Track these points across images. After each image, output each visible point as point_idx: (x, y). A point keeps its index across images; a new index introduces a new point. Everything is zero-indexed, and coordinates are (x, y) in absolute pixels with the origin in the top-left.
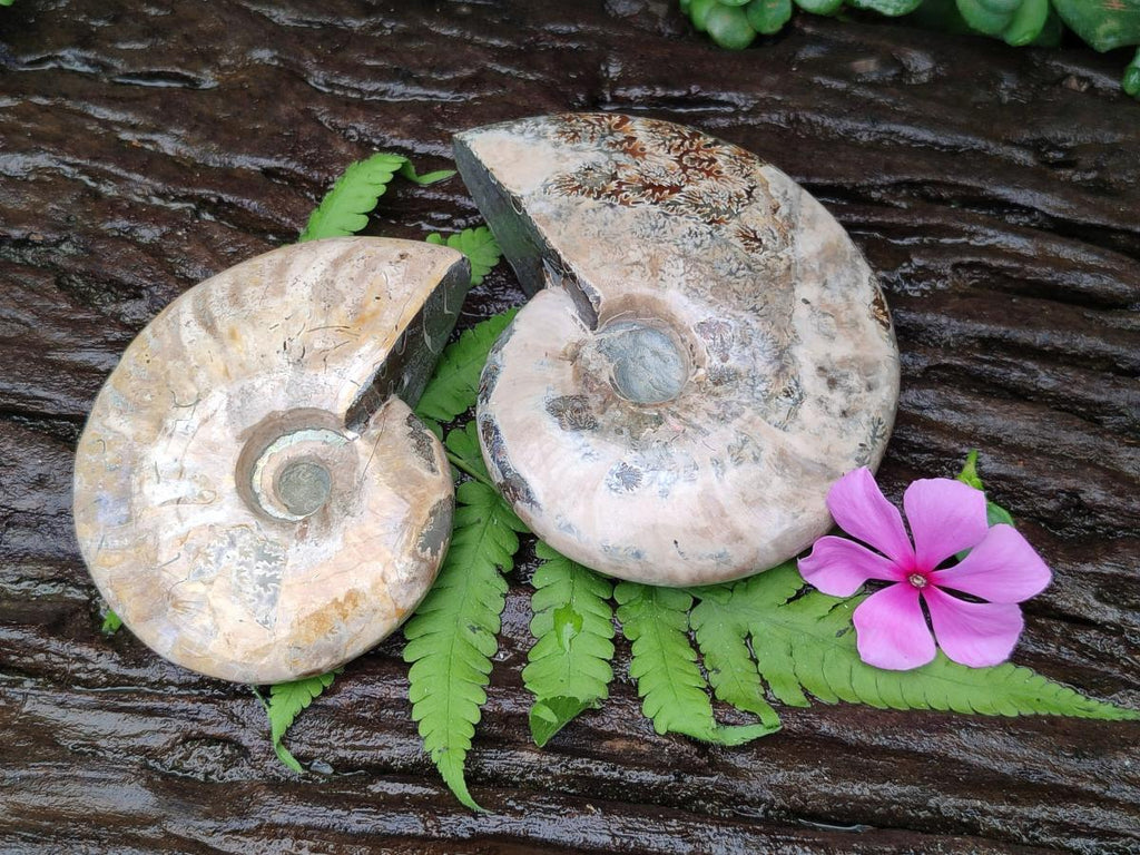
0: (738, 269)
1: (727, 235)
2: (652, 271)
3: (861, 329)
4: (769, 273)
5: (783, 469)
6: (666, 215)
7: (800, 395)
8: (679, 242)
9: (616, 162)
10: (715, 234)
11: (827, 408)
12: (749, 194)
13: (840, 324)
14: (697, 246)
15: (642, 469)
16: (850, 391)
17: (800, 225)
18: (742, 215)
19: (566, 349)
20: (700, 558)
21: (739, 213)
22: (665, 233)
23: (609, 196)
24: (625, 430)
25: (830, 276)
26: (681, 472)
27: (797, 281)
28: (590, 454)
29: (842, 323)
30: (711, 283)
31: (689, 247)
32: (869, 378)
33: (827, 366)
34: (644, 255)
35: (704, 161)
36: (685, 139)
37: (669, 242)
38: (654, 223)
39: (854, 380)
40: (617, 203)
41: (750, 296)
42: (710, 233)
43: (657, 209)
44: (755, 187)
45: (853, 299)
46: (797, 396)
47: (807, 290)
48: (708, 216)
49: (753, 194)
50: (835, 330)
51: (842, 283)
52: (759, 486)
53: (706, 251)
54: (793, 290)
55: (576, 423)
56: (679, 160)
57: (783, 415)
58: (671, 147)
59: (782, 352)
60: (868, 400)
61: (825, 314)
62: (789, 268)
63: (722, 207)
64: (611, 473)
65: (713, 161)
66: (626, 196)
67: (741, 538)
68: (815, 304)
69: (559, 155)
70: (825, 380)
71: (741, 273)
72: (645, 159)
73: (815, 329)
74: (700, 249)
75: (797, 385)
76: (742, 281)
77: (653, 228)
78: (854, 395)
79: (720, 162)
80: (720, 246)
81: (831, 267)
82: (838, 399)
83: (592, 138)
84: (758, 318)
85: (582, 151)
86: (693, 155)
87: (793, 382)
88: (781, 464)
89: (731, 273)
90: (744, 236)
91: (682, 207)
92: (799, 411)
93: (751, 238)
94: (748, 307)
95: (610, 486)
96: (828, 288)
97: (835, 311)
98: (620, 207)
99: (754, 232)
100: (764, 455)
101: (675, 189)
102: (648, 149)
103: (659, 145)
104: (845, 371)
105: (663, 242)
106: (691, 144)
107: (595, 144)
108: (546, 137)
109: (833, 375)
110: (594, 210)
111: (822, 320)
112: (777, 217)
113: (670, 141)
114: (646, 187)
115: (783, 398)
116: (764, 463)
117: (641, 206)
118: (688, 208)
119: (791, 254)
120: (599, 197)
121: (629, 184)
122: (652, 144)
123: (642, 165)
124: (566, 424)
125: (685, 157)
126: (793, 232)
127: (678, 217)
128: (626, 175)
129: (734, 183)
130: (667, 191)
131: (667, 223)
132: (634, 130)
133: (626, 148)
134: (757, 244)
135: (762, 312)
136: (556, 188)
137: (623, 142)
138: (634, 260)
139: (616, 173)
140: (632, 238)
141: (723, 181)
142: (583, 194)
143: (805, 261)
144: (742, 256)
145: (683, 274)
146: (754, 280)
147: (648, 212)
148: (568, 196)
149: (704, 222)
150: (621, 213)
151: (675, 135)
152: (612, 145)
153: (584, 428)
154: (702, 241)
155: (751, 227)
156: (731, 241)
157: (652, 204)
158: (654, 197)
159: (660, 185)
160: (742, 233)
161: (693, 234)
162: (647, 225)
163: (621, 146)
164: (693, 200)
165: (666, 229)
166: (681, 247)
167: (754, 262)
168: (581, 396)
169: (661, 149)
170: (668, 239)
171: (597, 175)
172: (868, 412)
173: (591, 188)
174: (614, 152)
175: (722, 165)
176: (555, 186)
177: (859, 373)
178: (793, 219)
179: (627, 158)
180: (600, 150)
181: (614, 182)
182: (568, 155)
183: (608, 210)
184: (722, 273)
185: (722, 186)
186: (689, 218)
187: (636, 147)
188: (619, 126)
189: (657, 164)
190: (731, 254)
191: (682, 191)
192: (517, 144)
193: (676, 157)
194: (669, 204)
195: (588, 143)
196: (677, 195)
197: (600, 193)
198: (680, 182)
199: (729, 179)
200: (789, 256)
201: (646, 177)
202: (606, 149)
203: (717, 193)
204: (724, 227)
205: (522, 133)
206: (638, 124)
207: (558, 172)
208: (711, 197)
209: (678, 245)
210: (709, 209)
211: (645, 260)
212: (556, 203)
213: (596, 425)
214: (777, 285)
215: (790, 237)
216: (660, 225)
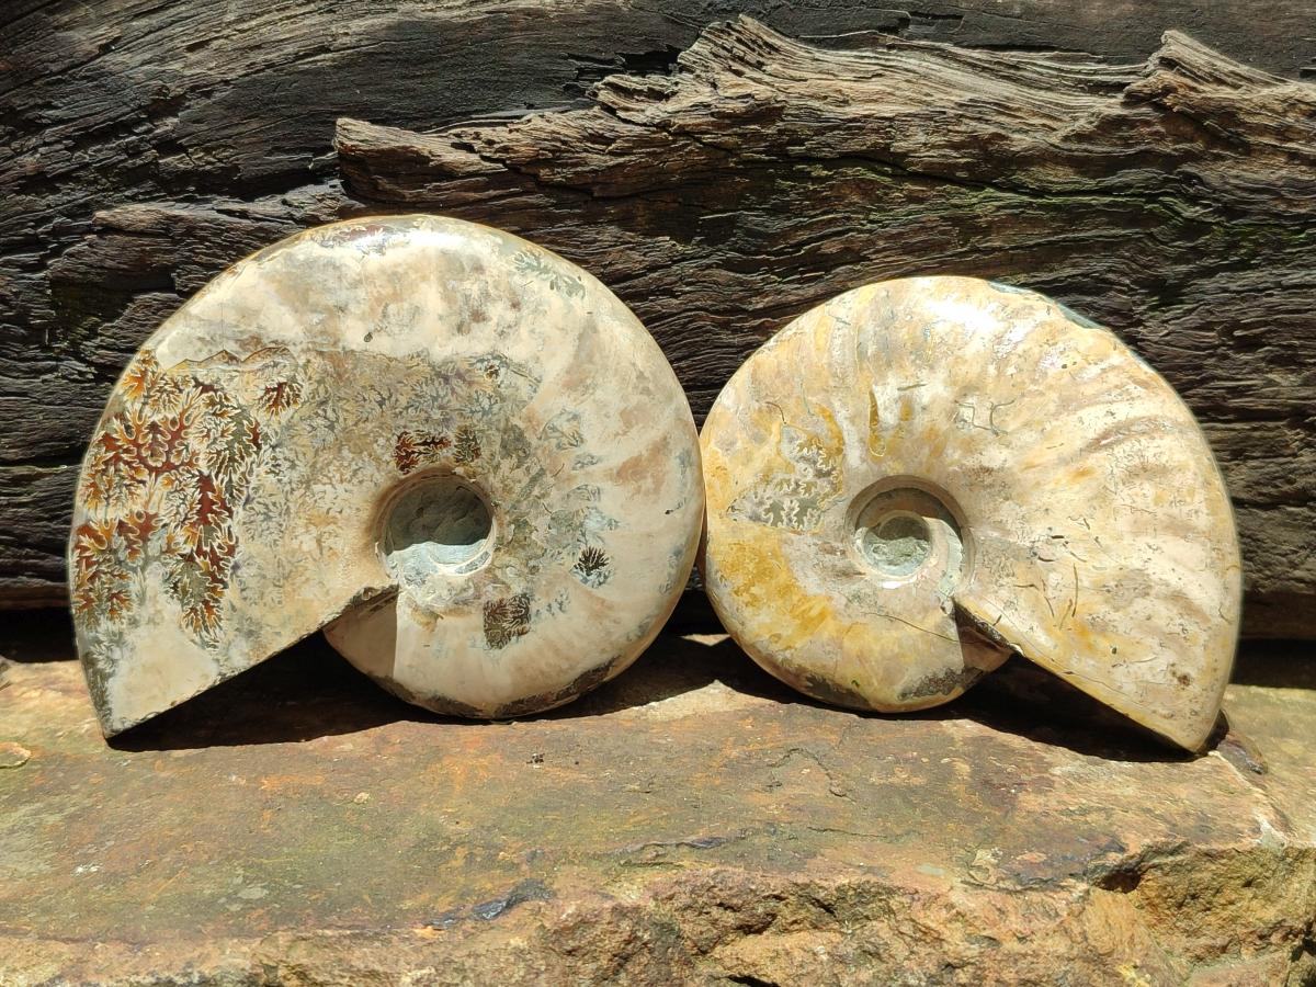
0: (325, 417)
1: (276, 426)
2: (328, 524)
3: (400, 270)
4: (329, 380)
5: (587, 387)
7: (494, 358)
8: (288, 488)
9: (163, 553)
10: (274, 441)
11: (510, 327)
12: (206, 388)
13: (397, 297)
14: (293, 466)
15: (583, 548)
16: (486, 295)
17: (253, 328)
18: (242, 402)
19: (421, 623)
20: (685, 485)
21: (240, 407)
22: (274, 504)
23: (221, 569)
24: (532, 563)
25: (330, 301)
26: (590, 504)
27: (341, 345)
28: (561, 604)
29: (395, 294)
30: (345, 452)
31: (295, 475)
32: (468, 270)
33: (455, 320)
34: (307, 531)
35: (154, 438)
36: (117, 458)
37: (287, 500)
38: (261, 517)
39: (472, 287)
40: (232, 560)
41: (363, 406)
42: (274, 447)
43: (238, 510)
44: (195, 379)
45: (359, 274)
46: (497, 362)
47: (352, 334)
48: (247, 448)
49: (208, 383)
50: (406, 305)
51: (335, 285)
52: (607, 416)
53: (300, 456)
54: (353, 351)
55: (521, 617)
56: (157, 471)
57: (521, 381)
58: (133, 478)
59: (438, 375)
60: (495, 272)
61: (385, 315)
62: (321, 353)
63: (232, 427)
64: (585, 581)
65: (154, 427)
66: (220, 547)
67: (665, 439)
68: (371, 327)
69: (151, 621)
70: (474, 324)
71: (330, 414)
72: (156, 515)
73: (407, 330)
74: (297, 462)
75: (482, 361)
76: (341, 415)
77: (268, 518)
78: (492, 291)
79: (157, 418)
80: (293, 437)
81: (313, 298)
82: (498, 311)
83: (121, 576)
84: (393, 399)
85: (144, 593)
86: (144, 453)
87: (479, 365)
88: (581, 388)
89: (331, 427)
90: (276, 403)
91: (235, 478)
92: (516, 361)
93: (278, 396)
94: (378, 410)
95: (600, 584)
96: (347, 305)
97: (378, 300)
98: (238, 557)
99: (268, 390)
100: (571, 407)
101: (205, 483)
102: (138, 508)
103: (131, 493)
104: (461, 300)
105: (288, 508)
106: (127, 451)
107: (131, 574)
108: (121, 634)
109: (466, 315)
110: (243, 590)
111: (393, 320)
112: (243, 358)
113: (123, 478)
114: (206, 522)
115: (499, 379)
116: (580, 409)
117: (235, 530)
118: (235, 472)
119: (299, 348)
120: (222, 581)
121: (200, 541)
122: (130, 502)
123: (166, 521)
124: (520, 628)
125: (151, 462)
126: (265, 341)
127: (251, 486)
128: (185, 542)
129: (191, 406)
130: (210, 494)
131: (261, 500)
132: (106, 522)
133: (139, 537)
134: (287, 389)
135: (385, 394)
136: (208, 632)
137: (127, 539)
138: (314, 544)
139: (182, 556)
140: (284, 546)
141: (187, 419)
142: (217, 601)
143: (308, 331)
144: (306, 411)
145: (333, 486)
146: (340, 399)
147: (244, 523)
148: (220, 619)
149: (257, 453)
150: (246, 557)
151: (112, 469)
152: (134, 552)
153: (527, 609)
154: (285, 459)
155: (261, 393)
156: (283, 422)
157: (231, 516)
158: (221, 513)
159: (200, 502)
160: (270, 406)
161: (275, 469)
162: (264, 525)
163: (135, 543)
164: (222, 463)
165: (267, 502)
166: (294, 486)
167: (313, 398)
168: (485, 609)
169: (138, 492)
170: (283, 501)
171: (186, 580)
172: (510, 274)
173: (208, 589)
174: (146, 552)
175: (161, 416)
176: (204, 633)
177: (461, 280)
178: (245, 337)
179: (155, 538)
180: (143, 569)
181: (198, 560)
182: (152, 611)
183: (243, 572)
184: (331, 438)
185: (198, 420)
186: (251, 472)
187: (136, 524)
188: (99, 540)
189: (164, 501)
190: (304, 425)
191: (209, 476)
192: (132, 669)
193: (150, 475)
194: (231, 495)
195: (131, 583)
196: (215, 483)
197: (215, 580)
198: (194, 476)
199: (185, 411)
200: (303, 351)
201: (186, 519)
202: (141, 563)
203: (209, 430)
204: (263, 429)
205: (114, 662)
206: (91, 514)
207: (180, 627)
208: (215, 439)
209: (293, 490)
210: (236, 445)
211: (314, 532)
212: (231, 634)
213: (524, 595)
214: (346, 371)
215: (273, 345)
216: (263, 510)
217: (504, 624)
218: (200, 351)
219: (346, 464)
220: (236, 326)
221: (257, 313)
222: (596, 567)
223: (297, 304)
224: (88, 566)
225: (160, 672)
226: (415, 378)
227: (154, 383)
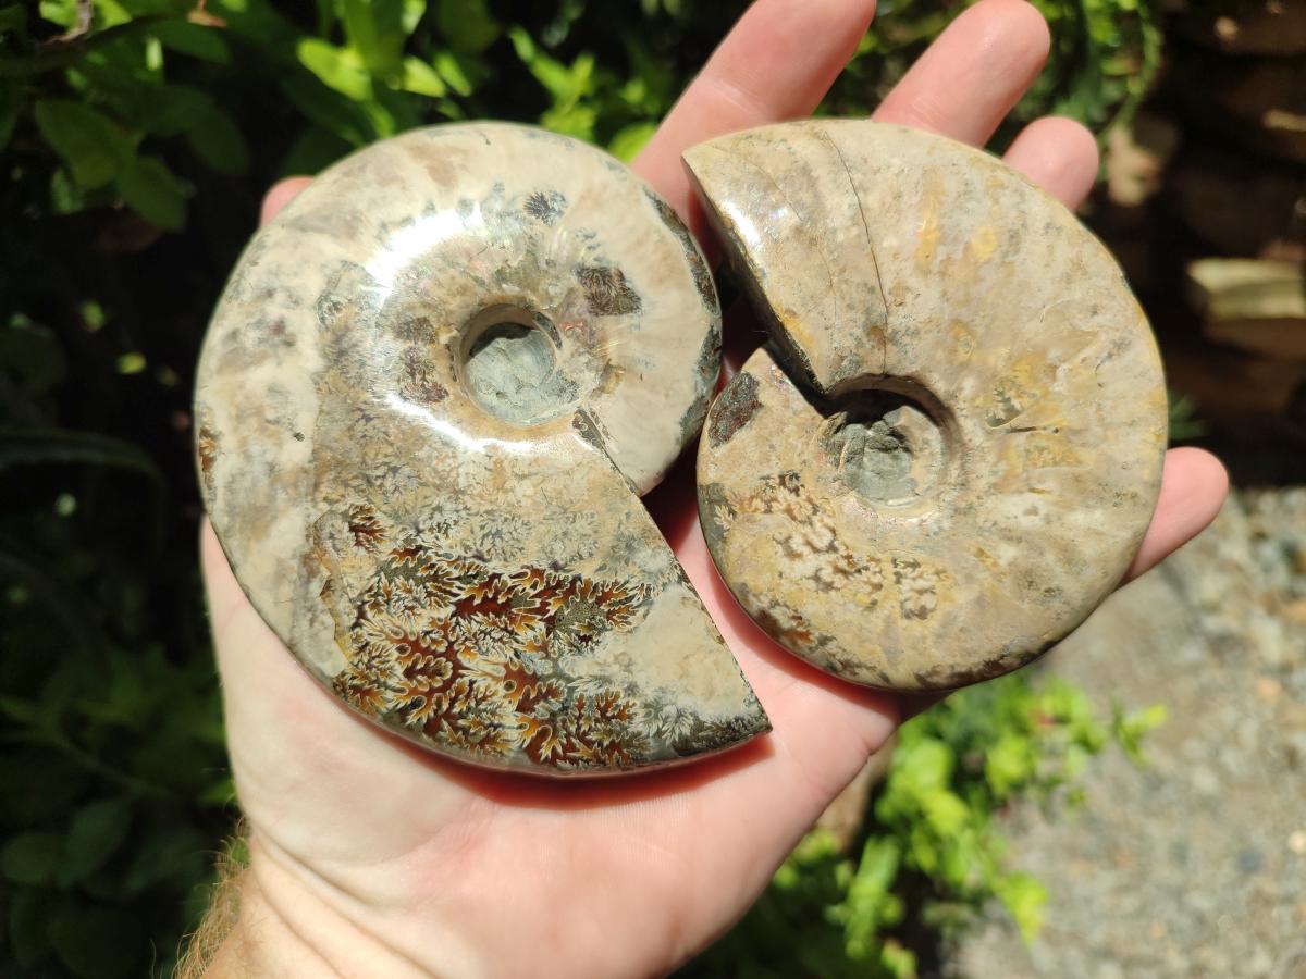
0: (384, 477)
1: (396, 530)
2: (503, 469)
3: (234, 412)
4: (344, 475)
5: (353, 218)
6: (480, 557)
7: (320, 307)
8: (463, 514)
9: (548, 657)
10: (412, 532)
11: (290, 296)
12: (362, 615)
13: (259, 412)
14: (439, 509)
15: (524, 214)
16: (259, 324)
17: (295, 563)
18: (372, 572)
19: (617, 383)
21: (377, 573)
22: (482, 528)
23: (560, 584)
24: (544, 266)
25: (264, 482)
26: (477, 209)
27: (307, 466)
28: (587, 237)
29: (256, 414)
30: (423, 454)
31: (449, 506)
32: (236, 345)
33: (282, 350)
34: (512, 490)
35: (422, 671)
36: (449, 716)
37: (477, 514)
39: (251, 338)
40: (548, 571)
41: (371, 438)
42: (419, 532)
43: (491, 568)
44: (353, 627)
45: (238, 456)
46: (326, 305)
47: (295, 454)
48: (421, 562)
49: (355, 613)
50: (267, 401)
51: (249, 478)
52: (384, 198)
53: (427, 502)
54: (314, 452)
55: (604, 278)
56: (457, 666)
57: (345, 280)
58: (468, 697)
59: (337, 361)
60: (239, 318)
61: (277, 422)
62: (316, 486)
63: (400, 580)
64: (560, 213)
66: (534, 587)
67: (413, 150)
68: (288, 435)
70: (287, 331)
71: (379, 472)
72: (506, 666)
73: (291, 398)
74: (434, 505)
75: (323, 319)
76: (382, 460)
77: (498, 534)
78: (254, 320)
80: (407, 511)
81: (261, 500)
82: (274, 310)
83: (581, 706)
84: (363, 406)
85: (596, 678)
86: (438, 684)
87: (328, 322)
88: (355, 223)
89: (395, 470)
90: (371, 532)
91: (456, 573)
92: (325, 286)
93: (364, 531)
94: (375, 422)
95: (563, 200)
96: (268, 463)
97: (262, 430)
99: (358, 543)
100: (374, 231)
101: (464, 609)
103: (485, 698)
104: (263, 347)
105: (487, 512)
106: (439, 704)
107: (576, 695)
108: (647, 706)
109: (277, 339)
110: (581, 558)
111: (281, 412)
112: (326, 574)
113: (469, 709)
114: (507, 605)
115: (343, 301)
116: (376, 222)
117: (515, 570)
118: (448, 574)
119: (312, 510)
120: (573, 582)
121: (530, 611)
122: (495, 698)
123: (511, 654)
124: (615, 278)
125: (448, 676)
126: (306, 549)
127: (463, 554)
128: (533, 629)
129: (382, 631)
130: (477, 601)
131: (479, 542)
132: (521, 727)
133: (533, 686)
134: (356, 521)
135: (358, 415)
136: (633, 597)
137: (536, 700)
138: (527, 482)
139: (548, 634)
140: (529, 514)
141: (396, 634)
142: (596, 587)
143: (294, 502)
144: (378, 499)
145: (460, 465)
146: (364, 462)
147: (505, 560)
148: (616, 583)
149: (426, 549)
150: (543, 555)
151: (461, 722)
152: (552, 692)
153: (594, 270)
154: (431, 518)
155: (362, 551)
156: (391, 522)
157: (498, 576)
158: (496, 587)
159: (486, 614)
160: (375, 539)
161: (443, 529)
162: (506, 537)
163: (540, 691)
164: (439, 589)
165: (480, 534)
166: (461, 507)
167: (362, 491)
168: (597, 315)
169: (482, 689)
170: (478, 518)
171: (576, 627)
172: (241, 305)
173: (583, 600)
174: (549, 677)
175: (397, 666)
176: (634, 602)
177: (245, 350)
178: (305, 573)
179: (532, 666)
180: (569, 680)
181: (552, 613)
182: (615, 668)
183: (560, 558)
184: (407, 470)
185: (398, 623)
186: (447, 555)
187: (518, 691)
188: (542, 735)
189: (490, 658)
190: (393, 500)
191: (455, 604)
192: (687, 691)
193: (462, 676)
194: (475, 577)
195: (586, 694)
196: (463, 596)
197: (572, 591)
198: (458, 623)
199: (388, 638)
200: (314, 507)
201: (505, 629)
202: (562, 682)
203: (406, 608)
204: (399, 544)
205: (680, 715)
206: (515, 746)
207: (630, 632)
208: (415, 599)
209: (465, 508)
210: (419, 574)
211: (512, 482)
212: (632, 569)
213: (579, 274)
214: (333, 458)
215: (311, 540)
216: (489, 540)
217: (613, 293)
218: (323, 623)
219: (435, 453)
220: (295, 582)
221: (279, 562)
222: (545, 203)
223: (269, 518)
224: (572, 748)
225: (687, 657)
226: (341, 385)
227: (365, 677)
